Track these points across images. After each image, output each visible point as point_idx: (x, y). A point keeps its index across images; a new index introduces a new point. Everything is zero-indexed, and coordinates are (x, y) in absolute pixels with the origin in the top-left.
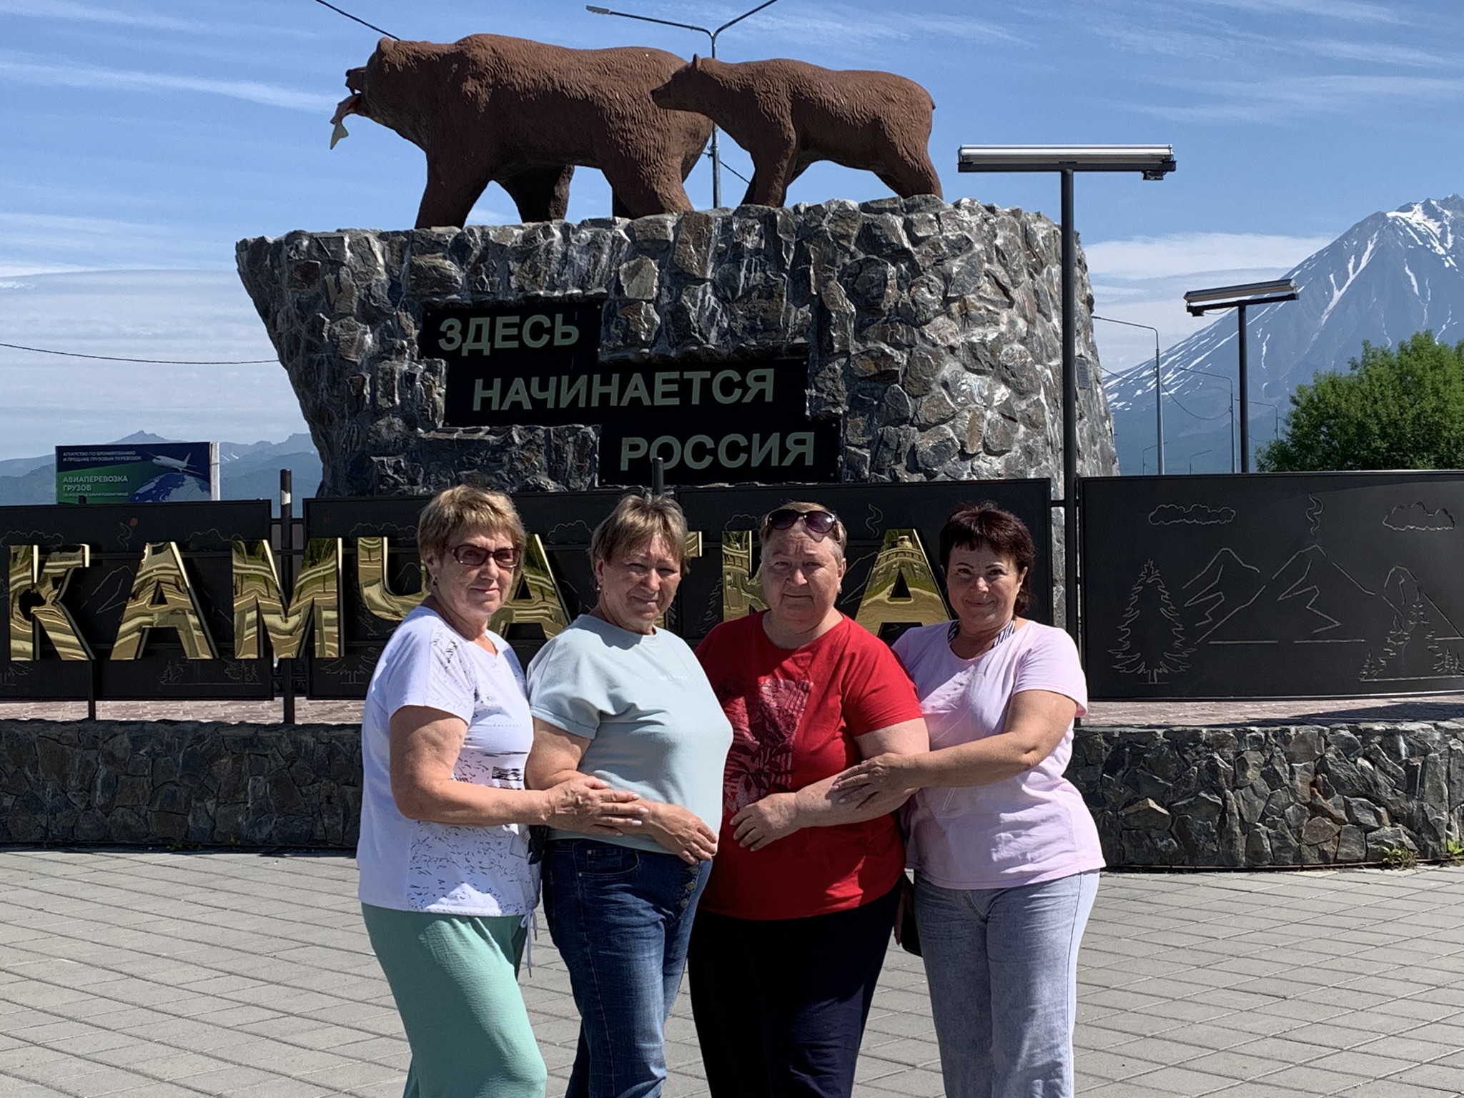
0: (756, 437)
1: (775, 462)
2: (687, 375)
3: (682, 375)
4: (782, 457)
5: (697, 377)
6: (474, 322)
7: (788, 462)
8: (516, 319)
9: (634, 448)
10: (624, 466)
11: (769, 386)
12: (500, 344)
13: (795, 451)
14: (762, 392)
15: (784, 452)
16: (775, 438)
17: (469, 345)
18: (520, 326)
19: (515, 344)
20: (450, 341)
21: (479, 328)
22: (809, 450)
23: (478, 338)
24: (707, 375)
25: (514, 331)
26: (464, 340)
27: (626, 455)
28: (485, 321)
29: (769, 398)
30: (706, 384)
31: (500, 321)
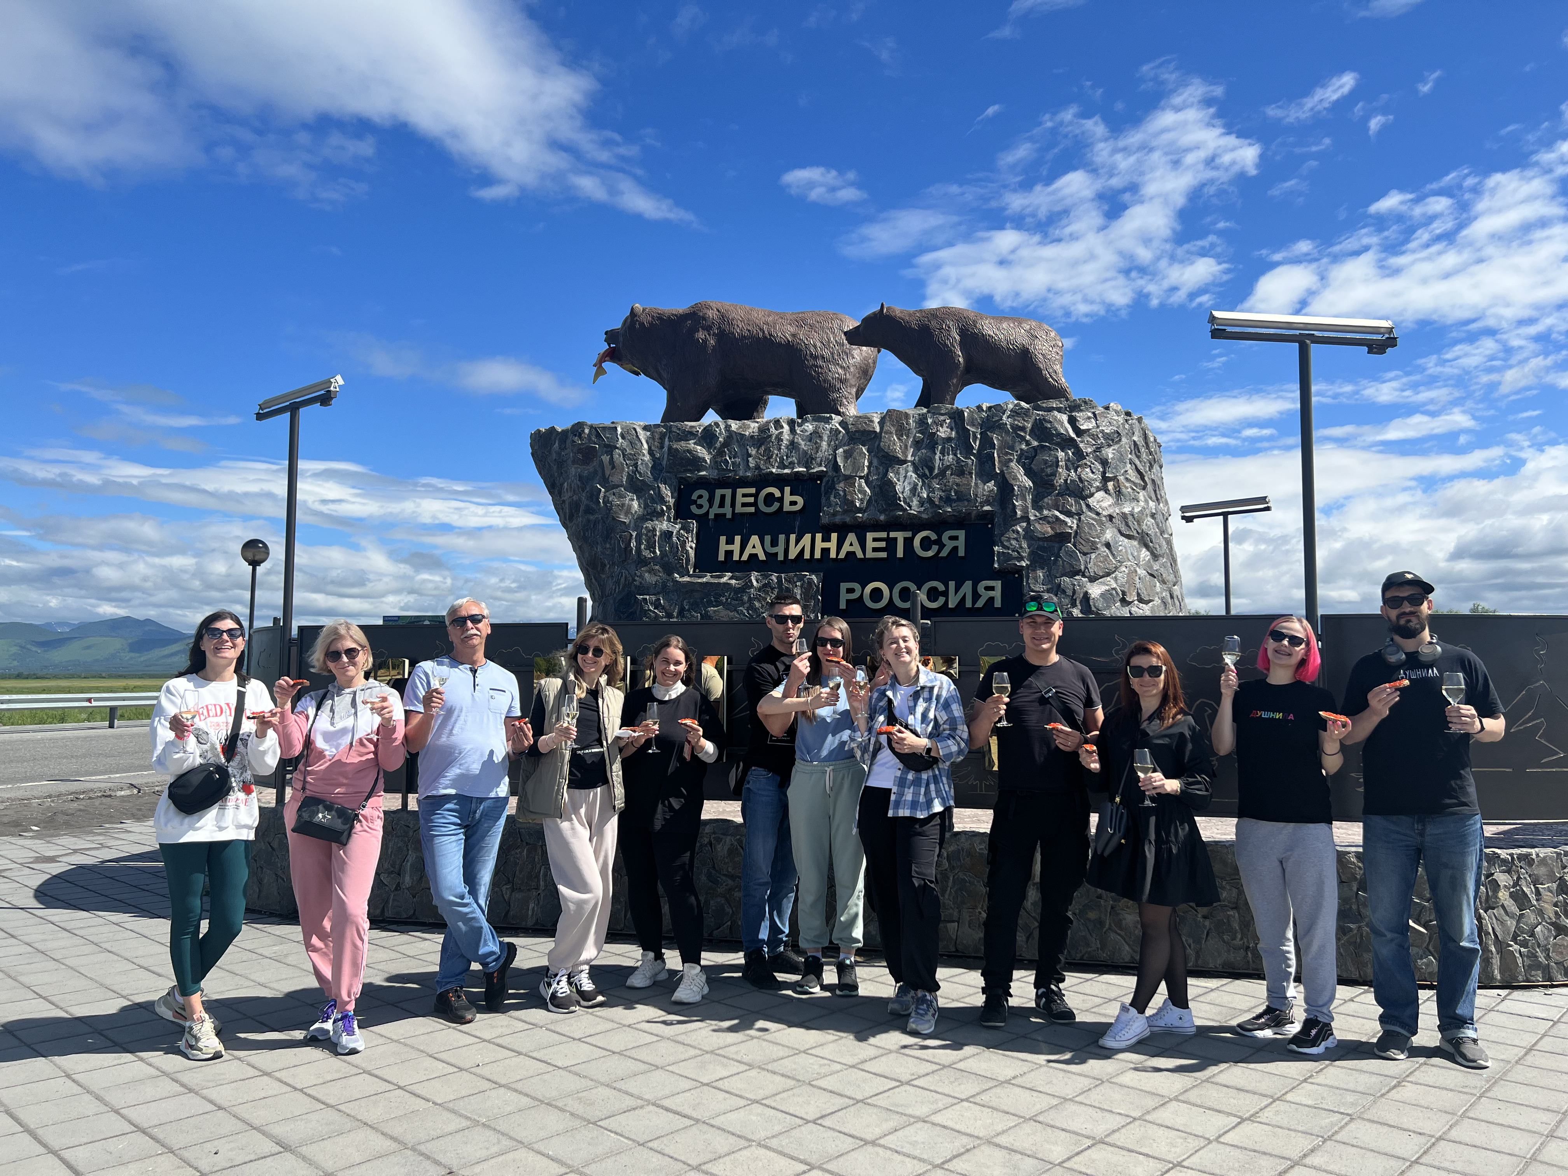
0: (952, 584)
1: (969, 604)
2: (892, 535)
3: (888, 535)
4: (975, 601)
5: (900, 536)
6: (719, 492)
7: (980, 604)
8: (753, 490)
9: (850, 591)
10: (843, 606)
11: (961, 543)
12: (739, 509)
13: (985, 595)
14: (955, 548)
15: (976, 596)
16: (968, 585)
17: (715, 510)
18: (756, 496)
19: (752, 509)
20: (700, 507)
21: (723, 497)
22: (997, 594)
23: (722, 505)
24: (909, 534)
25: (752, 500)
26: (711, 507)
27: (844, 597)
28: (728, 492)
29: (961, 553)
30: (908, 542)
31: (740, 491)
